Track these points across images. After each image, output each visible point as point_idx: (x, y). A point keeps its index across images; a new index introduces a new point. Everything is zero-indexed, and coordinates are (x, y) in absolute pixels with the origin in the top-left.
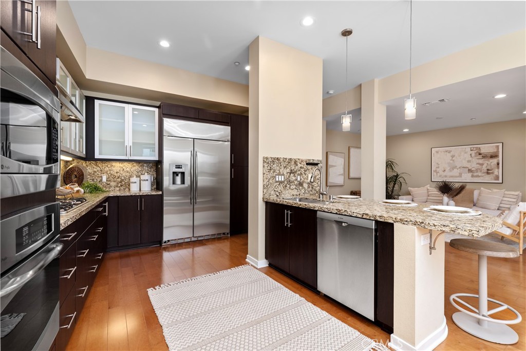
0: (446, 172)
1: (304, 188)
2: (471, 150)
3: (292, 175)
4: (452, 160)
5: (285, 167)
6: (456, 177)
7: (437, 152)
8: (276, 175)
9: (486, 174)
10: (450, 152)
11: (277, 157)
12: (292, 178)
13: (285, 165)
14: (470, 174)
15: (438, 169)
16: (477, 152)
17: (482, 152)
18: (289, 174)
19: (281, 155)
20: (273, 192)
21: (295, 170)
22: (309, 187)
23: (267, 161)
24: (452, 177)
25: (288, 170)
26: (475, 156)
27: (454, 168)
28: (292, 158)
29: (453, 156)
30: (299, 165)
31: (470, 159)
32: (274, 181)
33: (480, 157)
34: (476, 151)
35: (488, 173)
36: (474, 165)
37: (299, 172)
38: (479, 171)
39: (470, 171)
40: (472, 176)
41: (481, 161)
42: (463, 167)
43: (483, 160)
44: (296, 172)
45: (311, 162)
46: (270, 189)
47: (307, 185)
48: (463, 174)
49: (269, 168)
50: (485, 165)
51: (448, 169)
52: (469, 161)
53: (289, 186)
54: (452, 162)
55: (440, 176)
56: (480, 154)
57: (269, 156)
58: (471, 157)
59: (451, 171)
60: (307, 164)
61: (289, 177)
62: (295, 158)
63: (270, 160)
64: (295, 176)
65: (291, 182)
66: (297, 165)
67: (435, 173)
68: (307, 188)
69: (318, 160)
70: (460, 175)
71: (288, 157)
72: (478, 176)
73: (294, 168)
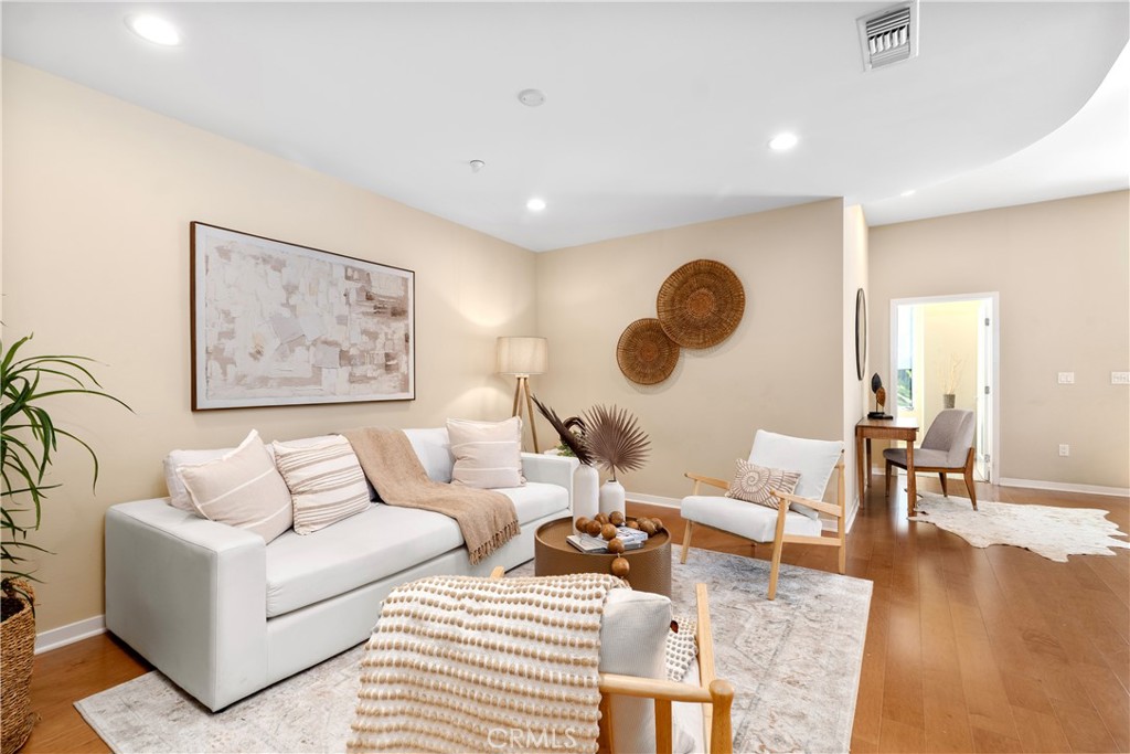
0: (263, 359)
2: (347, 278)
4: (286, 305)
6: (302, 382)
7: (224, 253)
9: (382, 371)
10: (279, 266)
14: (344, 372)
15: (229, 345)
16: (362, 289)
17: (374, 291)
24: (286, 381)
26: (358, 303)
27: (293, 342)
29: (290, 289)
31: (345, 310)
33: (369, 307)
34: (360, 285)
35: (388, 368)
36: (352, 339)
38: (368, 360)
39: (345, 357)
40: (352, 379)
41: (372, 324)
42: (326, 342)
43: (375, 320)
48: (325, 371)
50: (382, 336)
51: (271, 345)
52: (342, 320)
54: (286, 313)
55: (240, 380)
56: (369, 298)
58: (348, 303)
59: (283, 356)
67: (215, 366)
70: (316, 378)
72: (365, 379)
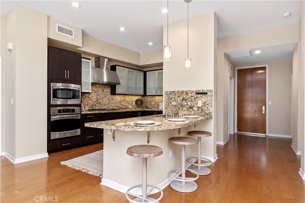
1: (194, 110)
3: (184, 101)
5: (178, 97)
8: (173, 101)
11: (173, 91)
12: (184, 103)
13: (178, 95)
18: (181, 101)
19: (176, 89)
20: (170, 112)
21: (186, 98)
22: (198, 110)
23: (167, 94)
25: (181, 98)
28: (184, 90)
30: (190, 95)
32: (171, 105)
37: (190, 99)
44: (187, 99)
45: (201, 92)
46: (169, 110)
47: (197, 109)
49: (168, 97)
53: (181, 108)
57: (168, 91)
60: (197, 94)
61: (182, 103)
62: (186, 90)
63: (169, 93)
64: (186, 102)
65: (184, 106)
66: (188, 95)
68: (196, 111)
69: (208, 90)
71: (181, 90)
73: (185, 97)
